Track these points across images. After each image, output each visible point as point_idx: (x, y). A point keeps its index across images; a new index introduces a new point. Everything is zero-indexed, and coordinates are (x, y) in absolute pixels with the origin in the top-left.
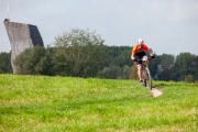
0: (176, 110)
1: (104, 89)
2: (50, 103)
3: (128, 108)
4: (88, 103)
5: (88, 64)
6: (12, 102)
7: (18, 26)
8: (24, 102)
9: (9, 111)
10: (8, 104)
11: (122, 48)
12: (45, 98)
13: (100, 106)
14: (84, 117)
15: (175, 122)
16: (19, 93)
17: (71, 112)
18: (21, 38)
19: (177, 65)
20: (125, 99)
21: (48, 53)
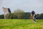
0: (40, 26)
1: (24, 22)
2: (12, 25)
3: (29, 25)
4: (20, 25)
5: (21, 16)
6: (4, 25)
7: (6, 9)
8: (6, 25)
9: (3, 27)
10: (3, 25)
11: (28, 13)
12: (11, 24)
13: (23, 25)
14: (19, 28)
15: (39, 28)
16: (5, 23)
17: (17, 27)
18: (6, 11)
19: (40, 16)
20: (28, 23)
21: (12, 14)
